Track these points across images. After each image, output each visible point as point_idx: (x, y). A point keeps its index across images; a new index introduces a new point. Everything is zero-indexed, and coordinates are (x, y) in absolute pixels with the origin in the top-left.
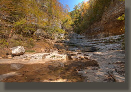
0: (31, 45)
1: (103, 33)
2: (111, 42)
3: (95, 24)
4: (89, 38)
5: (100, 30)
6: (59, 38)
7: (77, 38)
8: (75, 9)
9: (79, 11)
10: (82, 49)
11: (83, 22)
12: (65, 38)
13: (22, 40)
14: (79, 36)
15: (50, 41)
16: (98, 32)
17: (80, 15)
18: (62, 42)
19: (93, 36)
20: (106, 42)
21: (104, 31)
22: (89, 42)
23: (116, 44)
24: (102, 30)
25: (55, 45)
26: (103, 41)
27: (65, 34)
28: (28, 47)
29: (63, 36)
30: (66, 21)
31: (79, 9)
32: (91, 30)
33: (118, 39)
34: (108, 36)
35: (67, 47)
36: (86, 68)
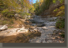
0: (12, 23)
1: (50, 16)
2: (53, 21)
3: (46, 11)
4: (43, 18)
5: (48, 14)
6: (28, 18)
7: (37, 18)
8: (37, 2)
9: (38, 3)
10: (38, 25)
11: (40, 9)
12: (30, 18)
13: (7, 20)
14: (38, 17)
15: (22, 20)
16: (47, 15)
17: (39, 5)
18: (28, 20)
19: (45, 17)
20: (50, 21)
21: (50, 14)
22: (43, 20)
23: (54, 22)
24: (49, 14)
25: (25, 22)
26: (49, 20)
27: (31, 16)
28: (10, 24)
29: (29, 17)
30: (31, 9)
31: (38, 2)
32: (44, 14)
33: (56, 19)
34: (52, 17)
35: (31, 23)
36: (34, 38)
